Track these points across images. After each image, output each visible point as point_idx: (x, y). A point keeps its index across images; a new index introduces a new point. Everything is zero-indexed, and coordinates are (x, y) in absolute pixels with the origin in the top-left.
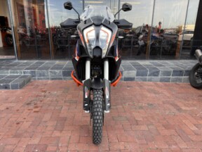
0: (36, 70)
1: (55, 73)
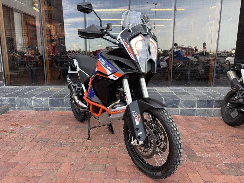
0: (16, 98)
1: (40, 102)
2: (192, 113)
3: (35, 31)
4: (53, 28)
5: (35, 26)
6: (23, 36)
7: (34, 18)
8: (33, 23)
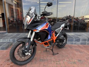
2: (85, 44)
3: (13, 10)
4: (19, 9)
5: (13, 9)
6: (9, 12)
7: (13, 6)
8: (12, 7)
